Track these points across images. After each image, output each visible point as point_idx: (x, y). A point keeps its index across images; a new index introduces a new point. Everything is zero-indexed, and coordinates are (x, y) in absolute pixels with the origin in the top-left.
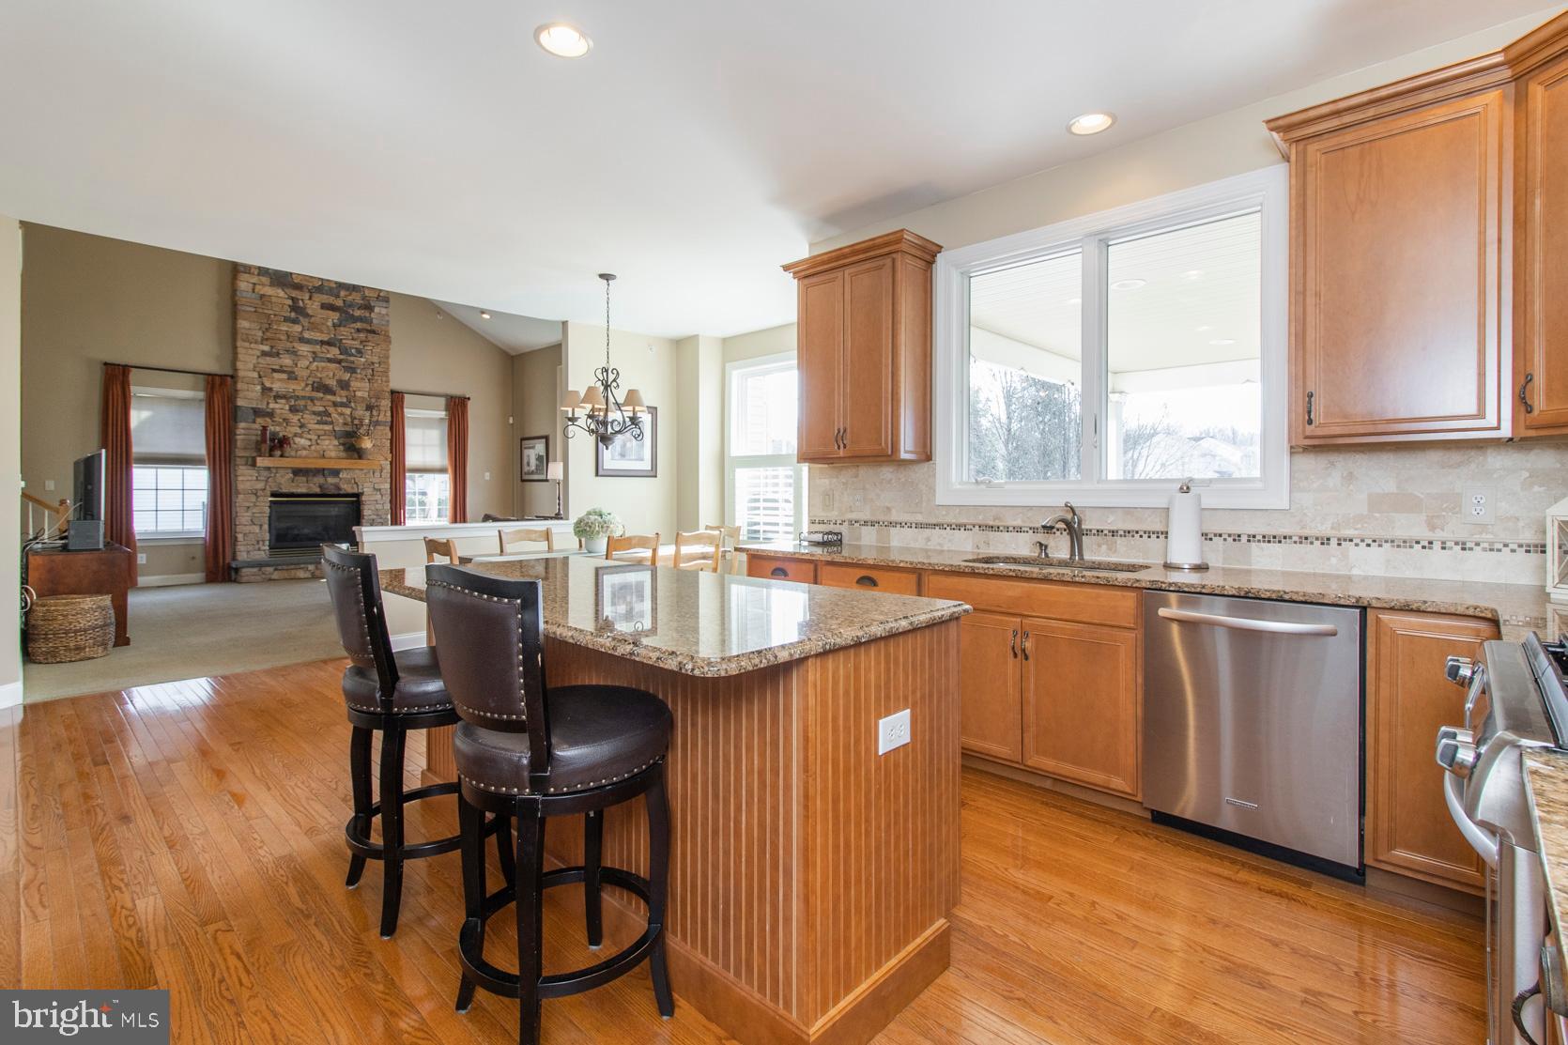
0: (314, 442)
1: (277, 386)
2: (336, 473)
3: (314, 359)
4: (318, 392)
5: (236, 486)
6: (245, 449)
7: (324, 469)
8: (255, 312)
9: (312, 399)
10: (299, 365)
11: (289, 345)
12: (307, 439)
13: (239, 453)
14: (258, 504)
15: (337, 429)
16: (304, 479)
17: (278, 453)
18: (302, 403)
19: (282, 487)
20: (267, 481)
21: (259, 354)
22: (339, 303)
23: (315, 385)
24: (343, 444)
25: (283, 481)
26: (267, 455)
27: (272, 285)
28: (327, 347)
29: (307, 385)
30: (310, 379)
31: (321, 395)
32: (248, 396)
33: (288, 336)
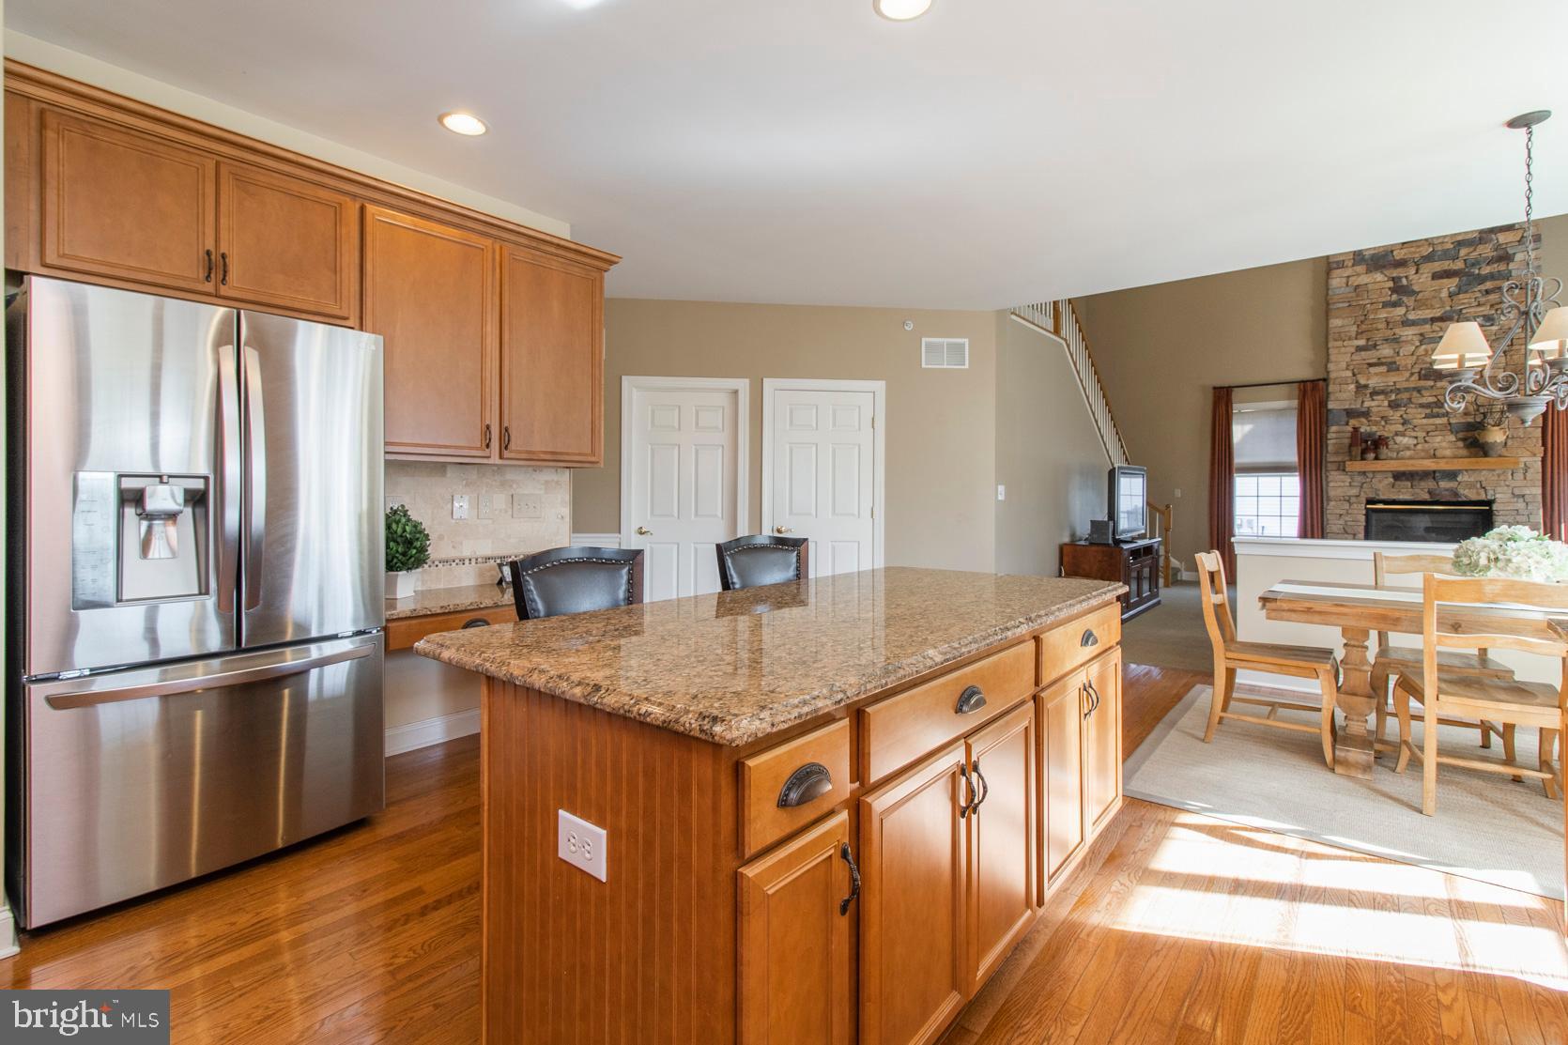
0: (1421, 440)
1: (1374, 382)
2: (1452, 475)
3: (1421, 341)
4: (1425, 380)
5: (1327, 493)
6: (1336, 453)
7: (1434, 472)
8: (1350, 305)
9: (1419, 390)
10: (1401, 354)
11: (1389, 333)
12: (1410, 437)
13: (1331, 458)
14: (1350, 512)
15: (1453, 421)
16: (1409, 484)
17: (1372, 455)
18: (1405, 396)
19: (1380, 493)
20: (1361, 487)
21: (1353, 350)
22: (1459, 265)
23: (1423, 372)
24: (1464, 440)
25: (1380, 486)
26: (1359, 458)
27: (1369, 271)
28: (1440, 324)
29: (1412, 374)
30: (1417, 366)
31: (1431, 383)
32: (1341, 398)
33: (1388, 323)
